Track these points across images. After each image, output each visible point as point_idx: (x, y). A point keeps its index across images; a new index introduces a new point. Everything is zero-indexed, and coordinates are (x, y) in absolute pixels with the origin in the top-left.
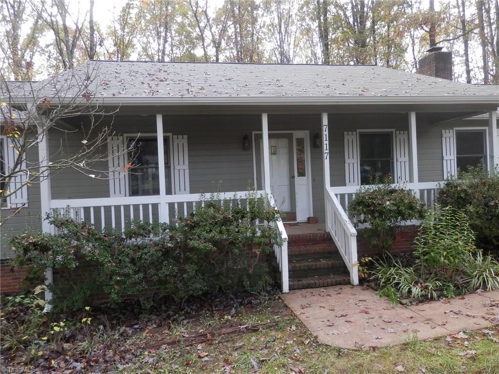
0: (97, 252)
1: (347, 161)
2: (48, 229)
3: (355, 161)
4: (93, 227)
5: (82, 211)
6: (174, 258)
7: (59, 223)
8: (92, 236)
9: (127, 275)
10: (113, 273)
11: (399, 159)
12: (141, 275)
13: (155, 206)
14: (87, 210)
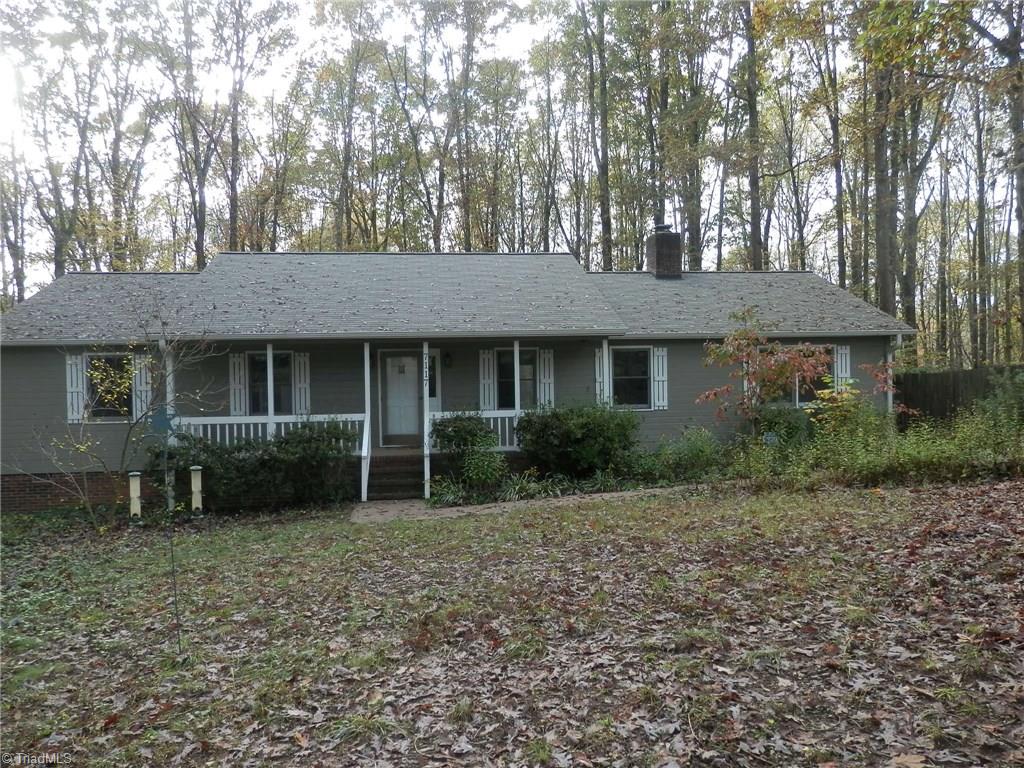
0: (209, 460)
1: (482, 381)
2: (173, 441)
3: (491, 381)
4: (209, 442)
5: (201, 427)
6: (270, 468)
7: (182, 438)
8: (206, 449)
9: (231, 479)
10: (222, 478)
11: (543, 381)
12: (243, 480)
13: (264, 426)
14: (205, 427)
